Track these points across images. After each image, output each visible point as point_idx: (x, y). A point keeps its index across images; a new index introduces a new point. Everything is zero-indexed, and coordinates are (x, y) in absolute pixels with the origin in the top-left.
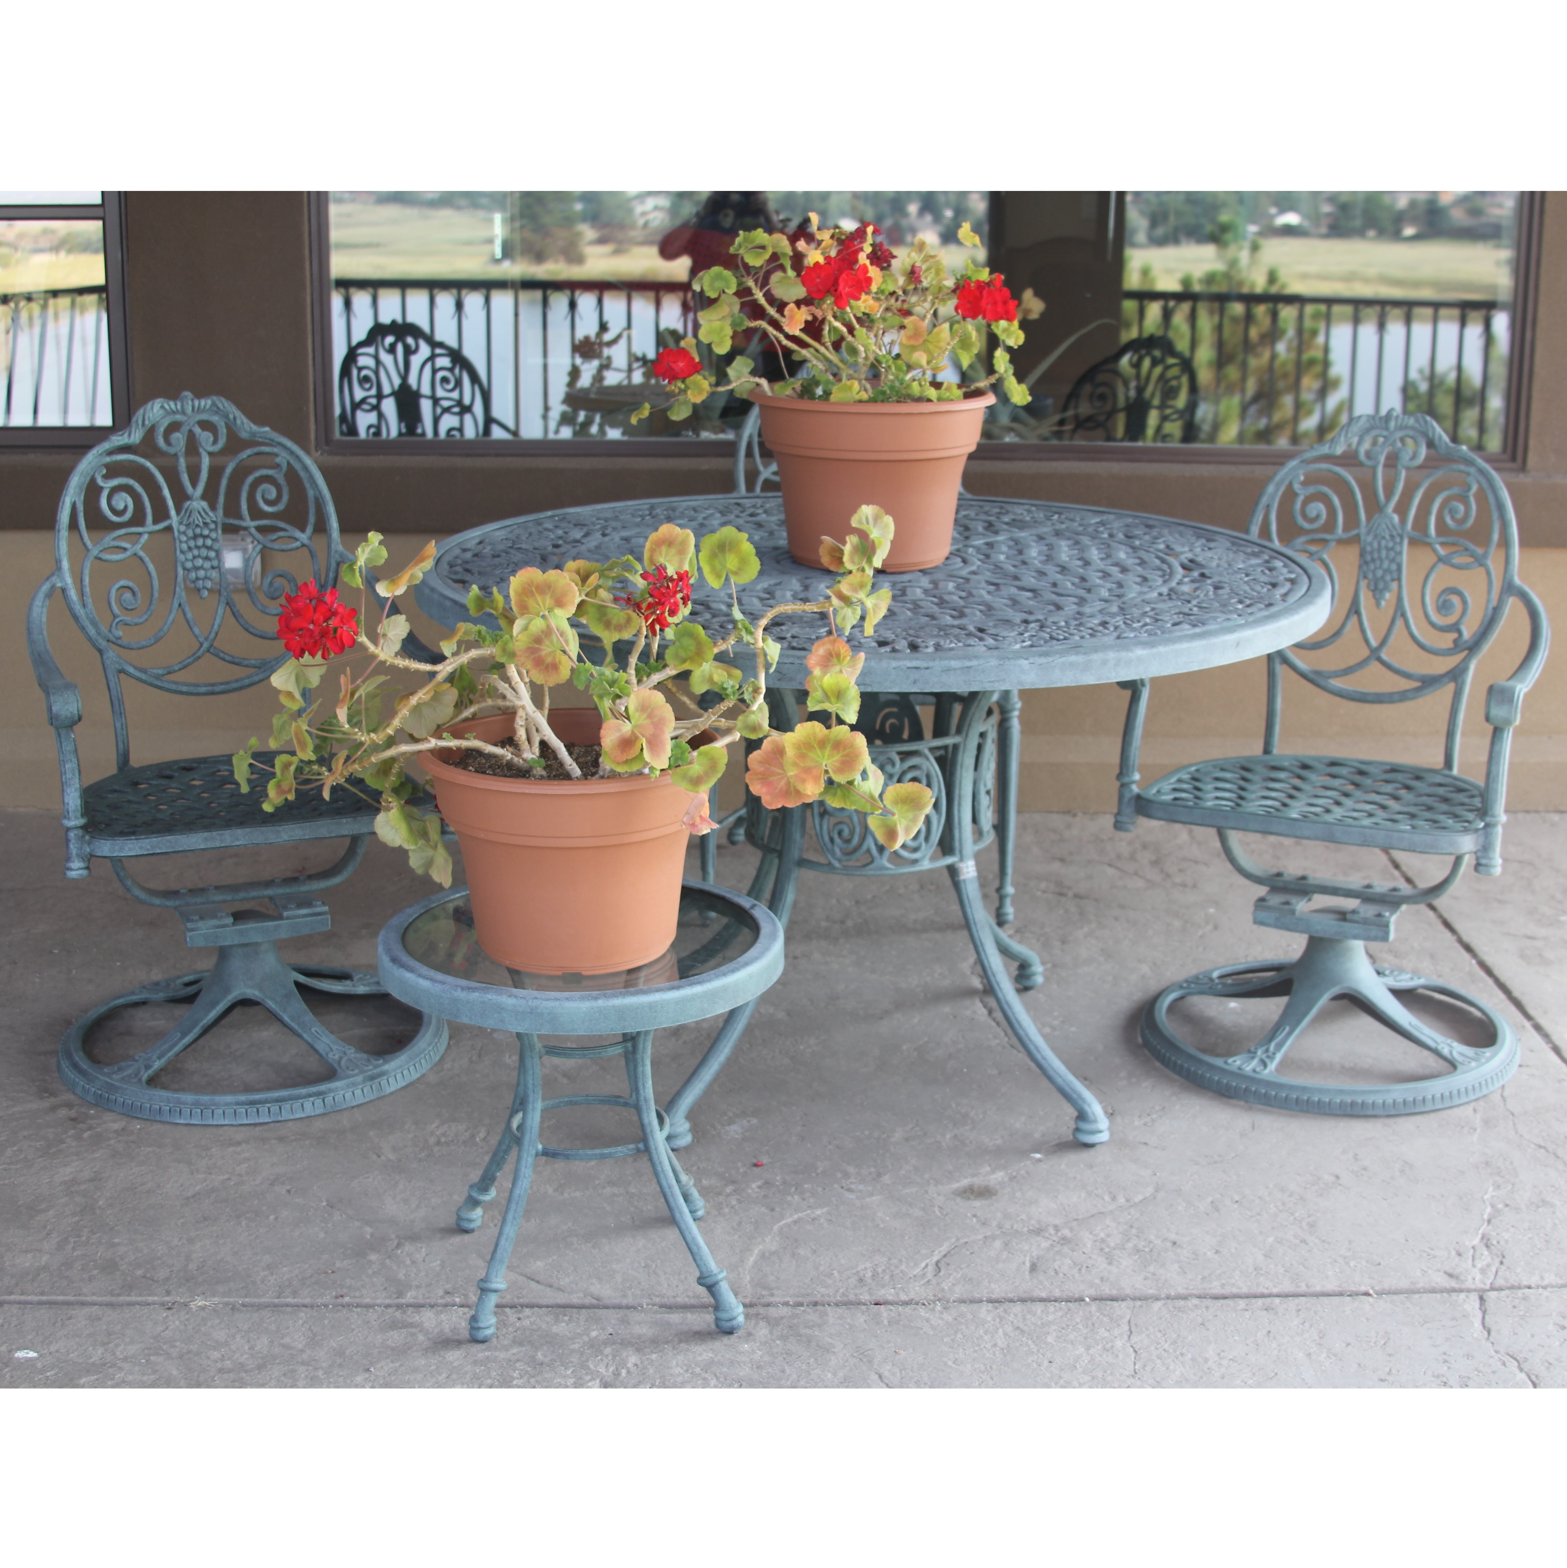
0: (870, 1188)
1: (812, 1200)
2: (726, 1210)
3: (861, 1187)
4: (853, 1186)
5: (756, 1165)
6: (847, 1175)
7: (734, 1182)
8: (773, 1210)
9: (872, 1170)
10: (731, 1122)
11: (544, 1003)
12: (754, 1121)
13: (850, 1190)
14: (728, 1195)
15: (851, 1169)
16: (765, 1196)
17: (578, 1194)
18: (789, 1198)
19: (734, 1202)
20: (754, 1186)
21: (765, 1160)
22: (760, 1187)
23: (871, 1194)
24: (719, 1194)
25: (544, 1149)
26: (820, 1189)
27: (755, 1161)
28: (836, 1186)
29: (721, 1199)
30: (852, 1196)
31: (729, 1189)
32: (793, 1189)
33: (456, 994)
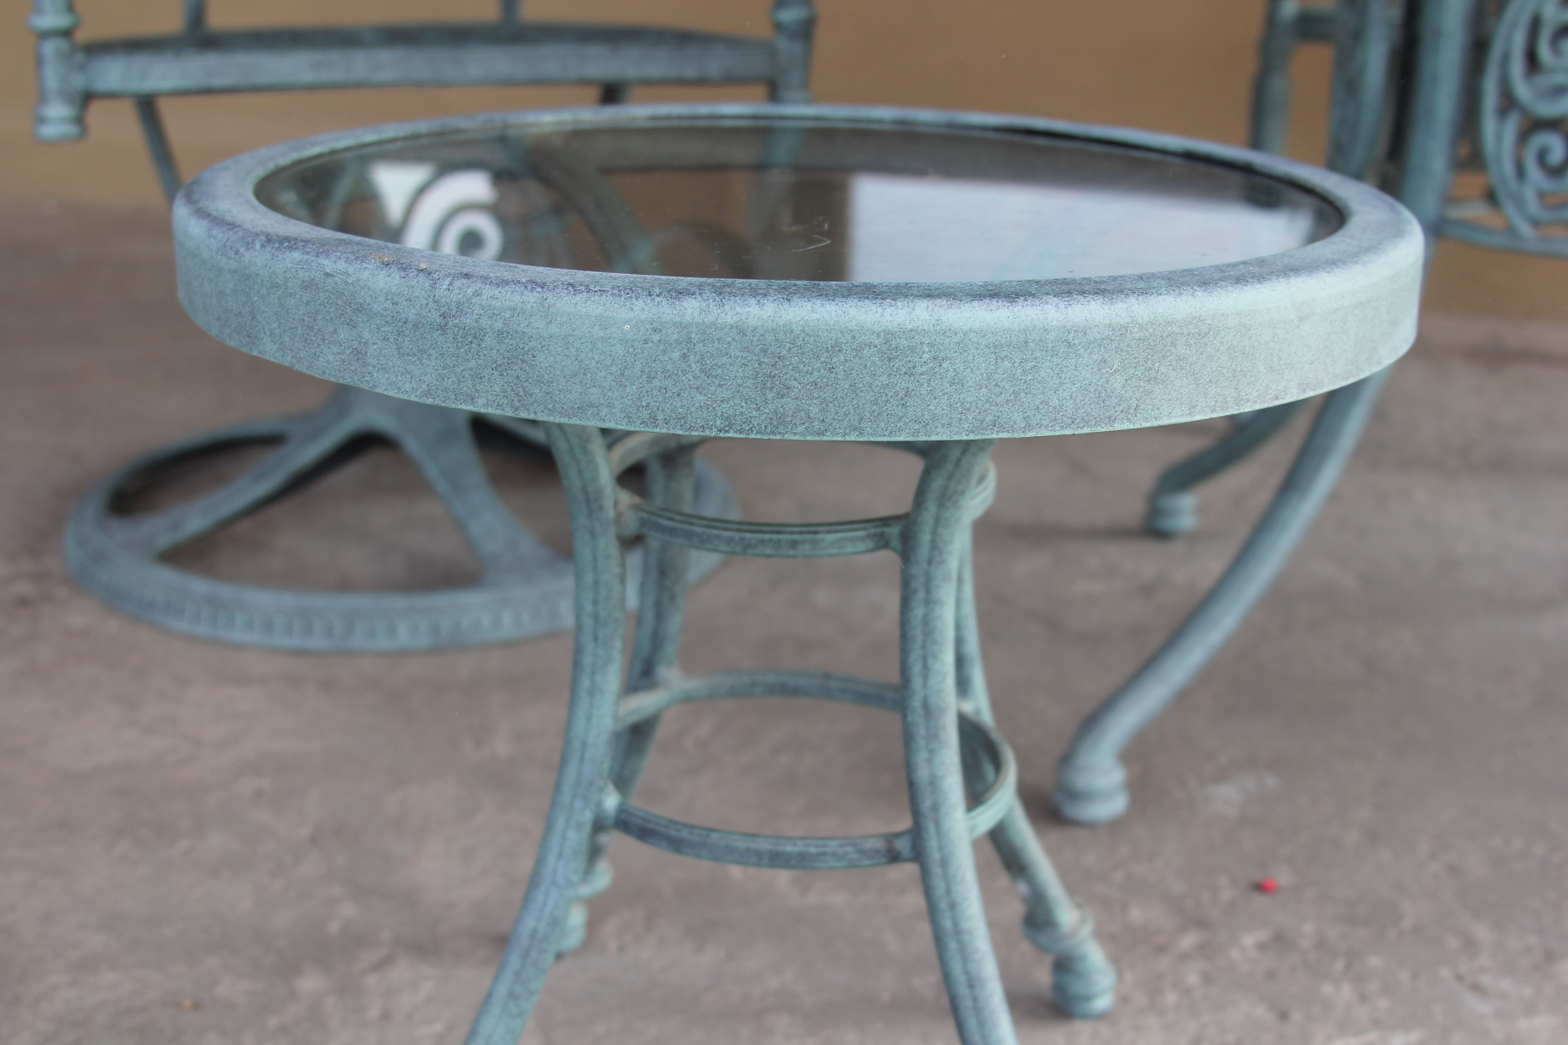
0: (1527, 991)
1: (1383, 1003)
2: (1171, 998)
3: (1505, 984)
4: (1486, 980)
5: (1261, 888)
6: (1470, 946)
7: (1201, 923)
8: (1283, 1016)
9: (1533, 940)
10: (1221, 776)
11: (489, 291)
12: (1271, 782)
13: (1477, 988)
14: (1184, 957)
15: (1482, 932)
16: (1271, 975)
17: (839, 899)
18: (1328, 989)
19: (1193, 978)
20: (1249, 940)
21: (1282, 877)
22: (1261, 947)
23: (1531, 1010)
24: (1161, 950)
25: (622, 810)
26: (1404, 976)
27: (1258, 876)
28: (1445, 972)
29: (1164, 963)
30: (1483, 1007)
31: (1188, 941)
32: (1339, 965)
33: (247, 256)
